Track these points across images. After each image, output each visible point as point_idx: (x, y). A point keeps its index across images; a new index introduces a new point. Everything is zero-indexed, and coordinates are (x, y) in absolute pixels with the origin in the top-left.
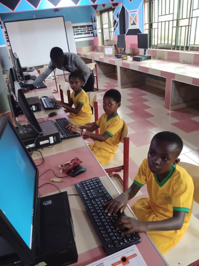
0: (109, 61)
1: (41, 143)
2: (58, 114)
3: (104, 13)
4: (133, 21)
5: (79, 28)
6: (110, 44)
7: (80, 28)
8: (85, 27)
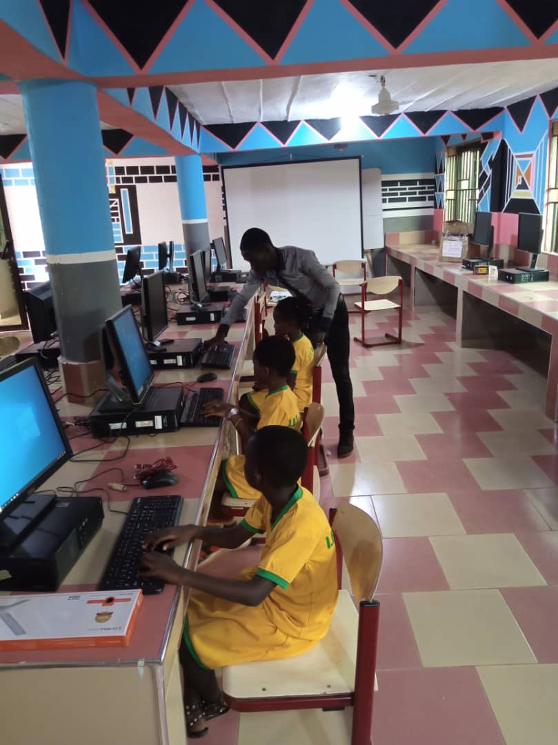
0: (442, 273)
1: (139, 424)
2: (218, 379)
3: (466, 153)
4: (523, 179)
5: (399, 187)
6: (457, 232)
7: (401, 185)
8: (416, 185)
